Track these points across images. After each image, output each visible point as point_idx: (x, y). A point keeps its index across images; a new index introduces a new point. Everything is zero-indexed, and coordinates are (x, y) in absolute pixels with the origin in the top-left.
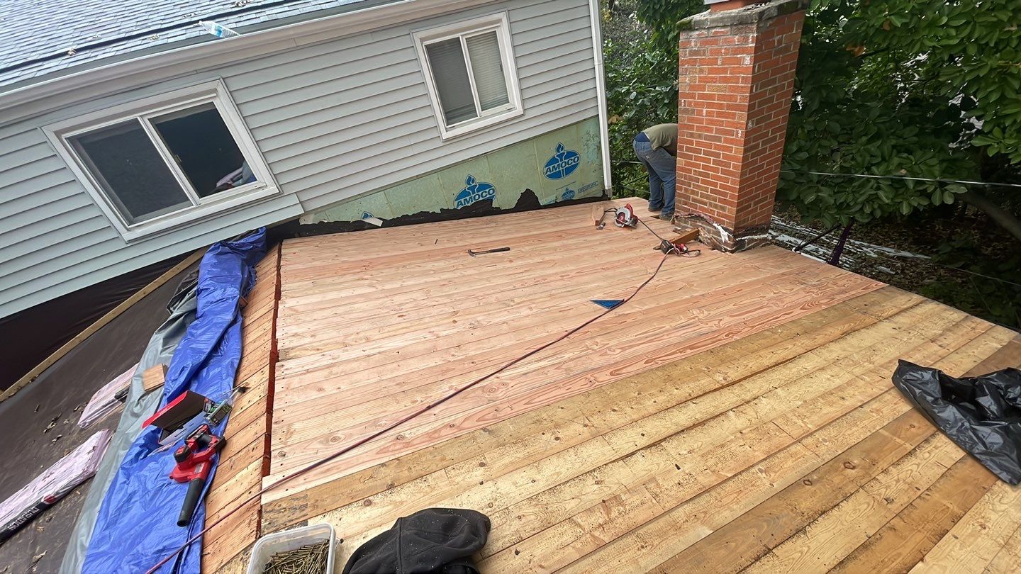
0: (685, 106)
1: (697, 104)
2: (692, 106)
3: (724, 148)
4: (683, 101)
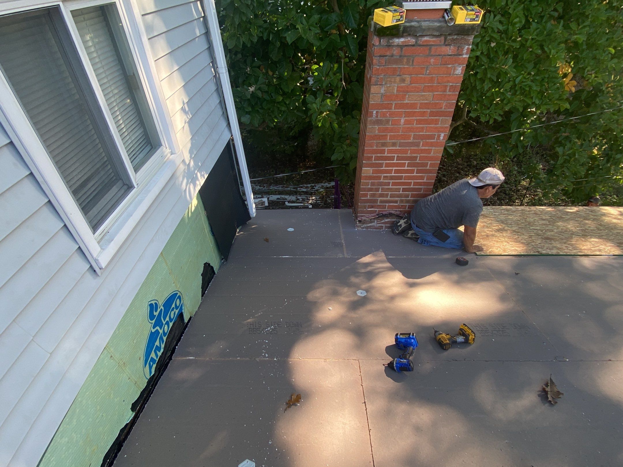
0: (377, 116)
1: (392, 114)
2: (387, 117)
3: (422, 151)
4: (374, 112)
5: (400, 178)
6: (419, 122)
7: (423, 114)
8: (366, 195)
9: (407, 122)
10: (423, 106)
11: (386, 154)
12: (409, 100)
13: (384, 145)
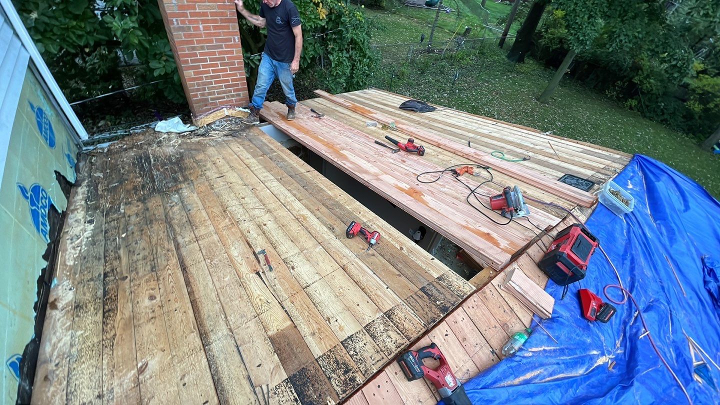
1: (190, 22)
2: (186, 24)
3: (227, 53)
4: (174, 20)
5: (219, 76)
6: (215, 28)
7: (215, 21)
8: (196, 96)
9: (205, 28)
10: (212, 14)
11: (199, 57)
12: (199, 9)
13: (194, 48)
